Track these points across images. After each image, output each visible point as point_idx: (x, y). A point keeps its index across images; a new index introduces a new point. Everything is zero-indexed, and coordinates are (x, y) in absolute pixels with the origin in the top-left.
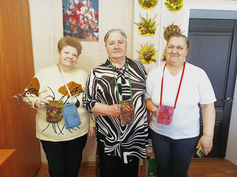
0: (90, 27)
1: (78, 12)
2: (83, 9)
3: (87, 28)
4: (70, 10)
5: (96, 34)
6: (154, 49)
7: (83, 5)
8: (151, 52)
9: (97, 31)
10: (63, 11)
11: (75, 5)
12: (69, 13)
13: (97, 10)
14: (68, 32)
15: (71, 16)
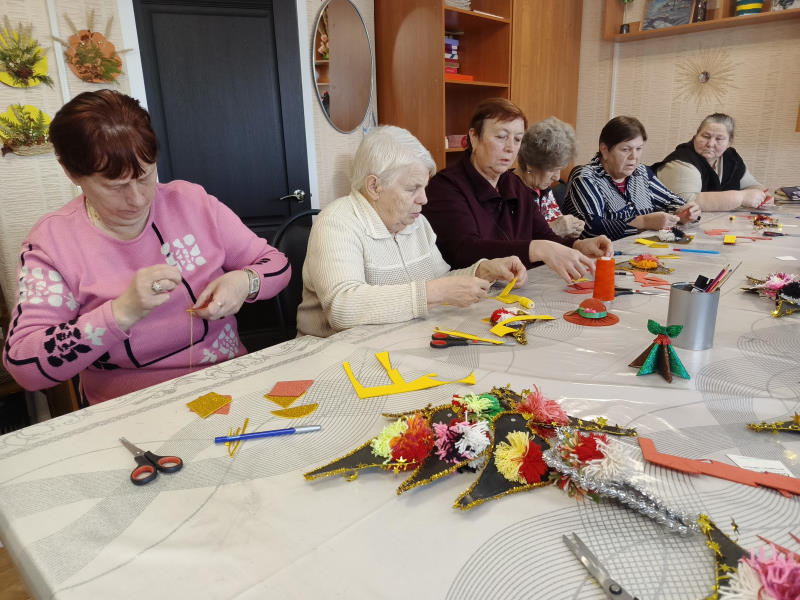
6: (36, 42)
8: (28, 50)
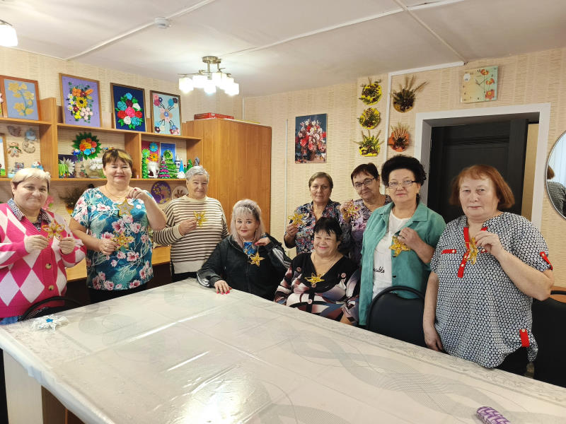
0: (318, 148)
1: (308, 134)
2: (312, 130)
3: (315, 149)
4: (301, 132)
5: (323, 155)
7: (312, 126)
9: (324, 152)
10: (296, 134)
11: (306, 127)
12: (300, 135)
13: (324, 129)
14: (299, 155)
15: (302, 138)
